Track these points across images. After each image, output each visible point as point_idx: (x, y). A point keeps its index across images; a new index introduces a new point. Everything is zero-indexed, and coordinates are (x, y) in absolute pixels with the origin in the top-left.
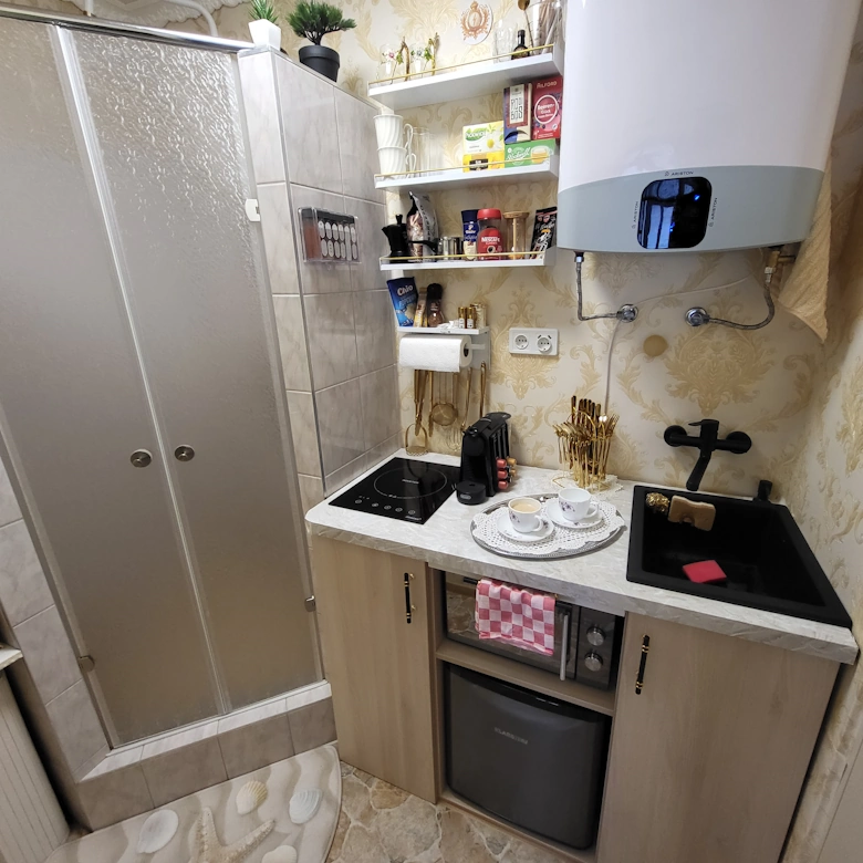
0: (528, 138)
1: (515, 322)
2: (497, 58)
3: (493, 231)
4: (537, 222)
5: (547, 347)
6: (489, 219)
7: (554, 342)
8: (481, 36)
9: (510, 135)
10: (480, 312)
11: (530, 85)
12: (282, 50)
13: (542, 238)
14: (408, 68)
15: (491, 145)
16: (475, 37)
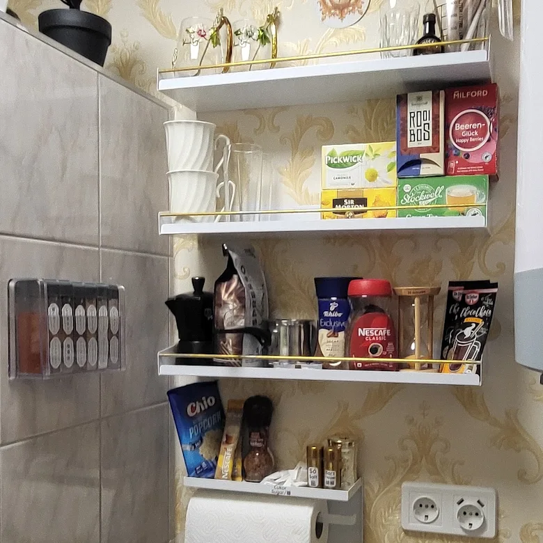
0: (441, 171)
1: (412, 472)
2: (387, 52)
3: (378, 318)
4: (451, 300)
5: (477, 523)
6: (371, 296)
7: (489, 511)
8: (350, 17)
9: (408, 164)
10: (348, 455)
11: (442, 93)
12: (9, 12)
13: (467, 332)
14: (230, 53)
15: (373, 177)
16: (342, 18)
